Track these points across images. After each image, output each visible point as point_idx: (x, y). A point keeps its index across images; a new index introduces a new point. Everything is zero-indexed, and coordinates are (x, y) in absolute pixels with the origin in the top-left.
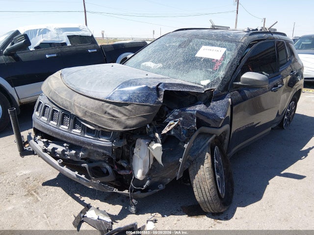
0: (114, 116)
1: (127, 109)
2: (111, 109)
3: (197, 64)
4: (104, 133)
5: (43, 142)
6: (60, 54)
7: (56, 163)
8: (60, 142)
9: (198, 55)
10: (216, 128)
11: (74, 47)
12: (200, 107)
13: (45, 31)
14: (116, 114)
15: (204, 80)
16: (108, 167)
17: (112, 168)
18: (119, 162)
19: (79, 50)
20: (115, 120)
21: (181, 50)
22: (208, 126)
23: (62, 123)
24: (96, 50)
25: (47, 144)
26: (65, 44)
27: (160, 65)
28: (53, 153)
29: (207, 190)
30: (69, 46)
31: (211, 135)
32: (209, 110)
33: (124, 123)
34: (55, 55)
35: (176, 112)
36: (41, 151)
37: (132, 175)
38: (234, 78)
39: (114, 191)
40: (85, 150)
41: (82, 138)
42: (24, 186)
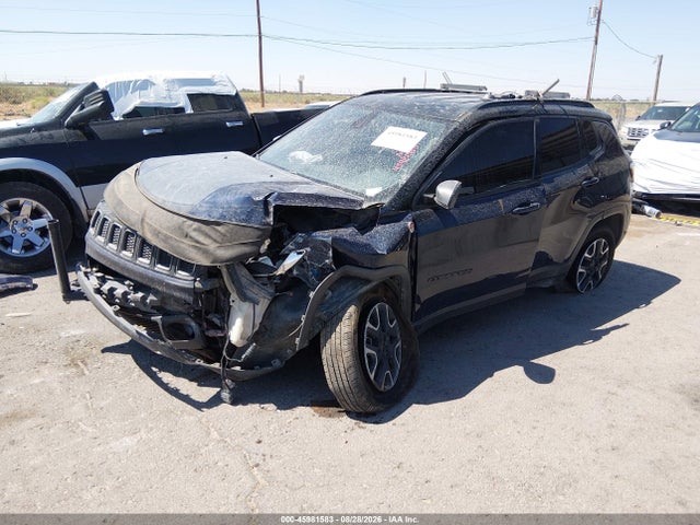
0: (198, 242)
1: (217, 231)
2: (195, 230)
3: (370, 158)
4: (184, 266)
5: (98, 278)
6: (170, 130)
7: (110, 310)
8: (120, 278)
9: (378, 142)
10: (370, 268)
11: (199, 117)
12: (347, 233)
13: (146, 85)
14: (201, 239)
15: (372, 187)
16: (193, 324)
17: (200, 325)
18: (209, 317)
19: (209, 121)
20: (200, 249)
21: (352, 133)
22: (355, 263)
23: (125, 248)
24: (241, 124)
25: (103, 280)
26: (182, 110)
27: (320, 158)
28: (110, 298)
29: (342, 370)
30: (190, 115)
31: (368, 281)
32: (362, 239)
33: (212, 254)
34: (160, 131)
35: (300, 237)
36: (92, 291)
37: (225, 337)
38: (426, 186)
39: (197, 362)
40: (156, 293)
41: (150, 273)
42: (66, 352)
